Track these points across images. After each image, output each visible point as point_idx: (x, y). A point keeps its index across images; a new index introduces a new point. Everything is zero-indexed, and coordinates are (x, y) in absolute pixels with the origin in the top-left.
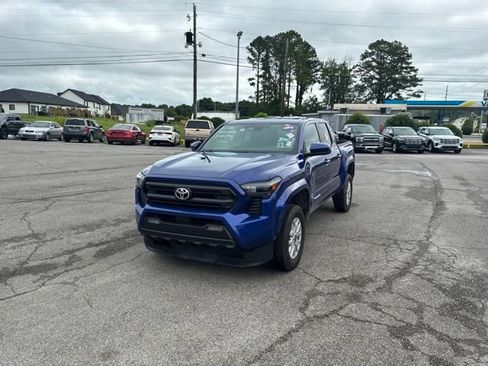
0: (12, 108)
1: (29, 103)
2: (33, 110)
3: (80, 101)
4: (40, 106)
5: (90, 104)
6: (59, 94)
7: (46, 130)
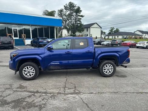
0: (118, 37)
1: (122, 35)
2: (123, 37)
3: (140, 34)
4: (125, 36)
5: (144, 35)
6: (134, 32)
7: (108, 43)
